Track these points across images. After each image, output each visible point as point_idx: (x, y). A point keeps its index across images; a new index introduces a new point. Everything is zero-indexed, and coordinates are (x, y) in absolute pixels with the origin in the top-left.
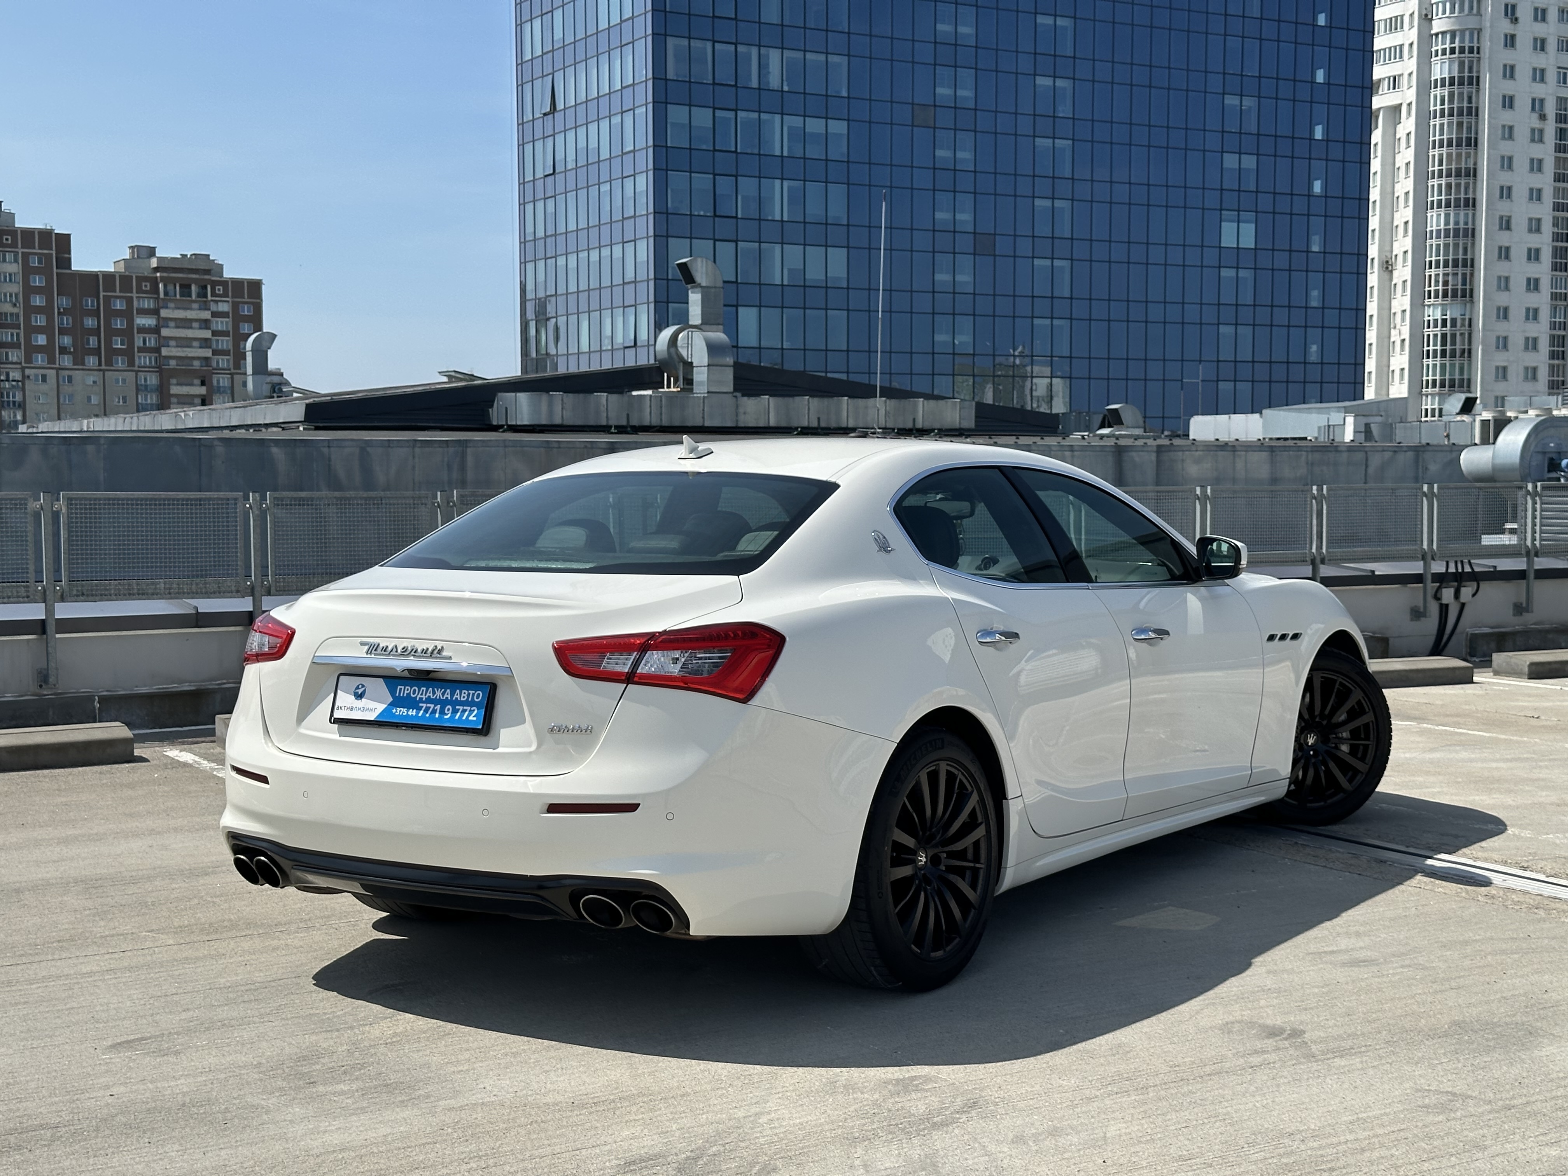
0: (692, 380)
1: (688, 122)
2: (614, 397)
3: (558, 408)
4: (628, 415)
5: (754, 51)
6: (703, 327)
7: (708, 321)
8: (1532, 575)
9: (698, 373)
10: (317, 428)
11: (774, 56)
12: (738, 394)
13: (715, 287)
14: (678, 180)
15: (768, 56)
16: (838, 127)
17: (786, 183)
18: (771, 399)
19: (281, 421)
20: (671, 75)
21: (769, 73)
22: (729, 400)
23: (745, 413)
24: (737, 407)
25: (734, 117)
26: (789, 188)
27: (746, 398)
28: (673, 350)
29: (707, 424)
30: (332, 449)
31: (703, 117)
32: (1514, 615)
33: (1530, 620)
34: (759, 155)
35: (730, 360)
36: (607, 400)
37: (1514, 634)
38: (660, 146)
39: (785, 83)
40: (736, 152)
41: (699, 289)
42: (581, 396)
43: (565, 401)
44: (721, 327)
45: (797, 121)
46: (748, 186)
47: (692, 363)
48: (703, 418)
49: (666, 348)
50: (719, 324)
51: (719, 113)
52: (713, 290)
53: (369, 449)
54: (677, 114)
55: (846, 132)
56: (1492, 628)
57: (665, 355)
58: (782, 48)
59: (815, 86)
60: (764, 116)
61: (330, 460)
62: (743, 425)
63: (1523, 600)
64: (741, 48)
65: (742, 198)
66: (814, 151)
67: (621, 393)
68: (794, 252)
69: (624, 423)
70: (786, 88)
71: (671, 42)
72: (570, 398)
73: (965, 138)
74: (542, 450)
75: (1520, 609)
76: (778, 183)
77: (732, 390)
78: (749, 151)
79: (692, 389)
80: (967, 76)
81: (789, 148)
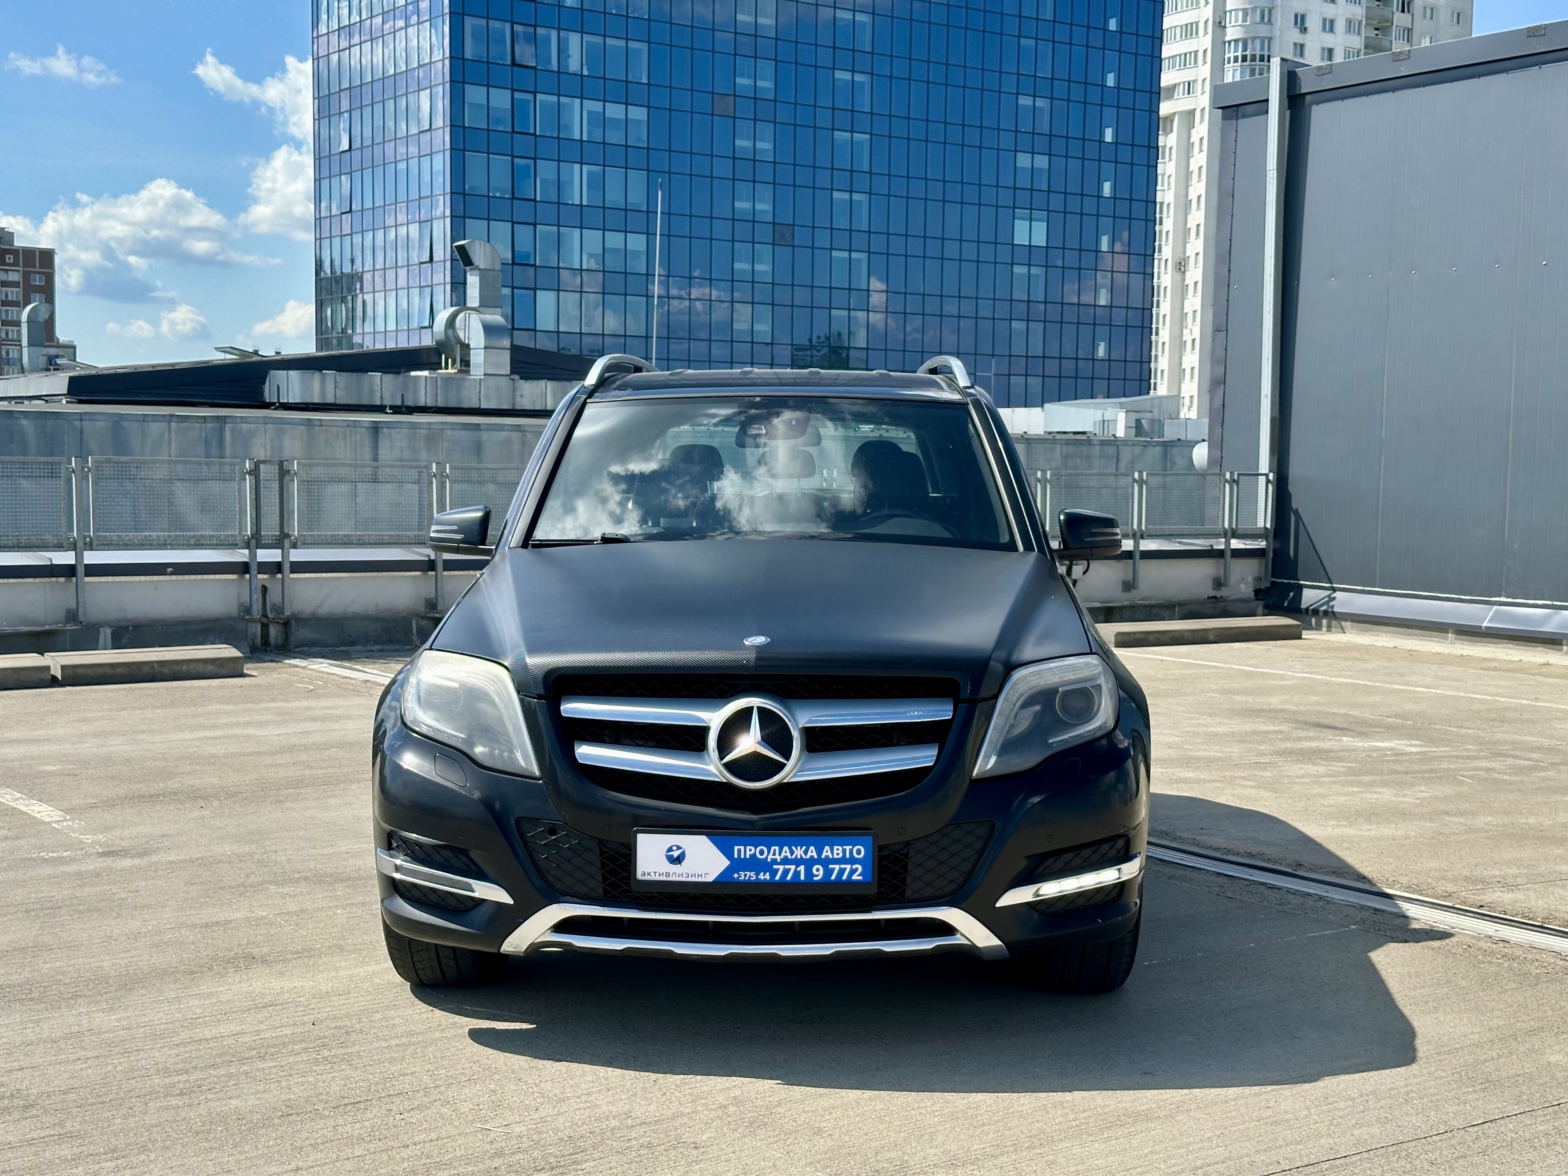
0: (469, 361)
1: (486, 103)
2: (388, 378)
3: (330, 386)
4: (403, 396)
5: (554, 34)
6: (481, 309)
7: (486, 302)
8: (1138, 556)
9: (475, 355)
10: (81, 402)
11: (574, 40)
12: (516, 377)
13: (493, 270)
14: (475, 161)
15: (567, 39)
16: (639, 114)
17: (585, 168)
18: (549, 383)
19: (44, 393)
20: (468, 55)
21: (569, 56)
22: (505, 382)
23: (522, 396)
24: (514, 389)
25: (532, 99)
26: (588, 172)
27: (523, 381)
28: (450, 332)
29: (484, 406)
30: (84, 423)
31: (501, 99)
32: (1123, 591)
33: (1137, 596)
34: (559, 138)
35: (507, 343)
36: (381, 380)
37: (1122, 608)
38: (457, 126)
39: (585, 67)
40: (534, 134)
41: (478, 272)
42: (354, 375)
43: (338, 379)
44: (499, 310)
45: (597, 106)
46: (547, 170)
47: (468, 345)
48: (480, 400)
49: (443, 329)
50: (496, 307)
51: (517, 95)
52: (491, 273)
53: (123, 423)
54: (475, 94)
55: (646, 119)
56: (1102, 603)
57: (442, 337)
58: (582, 32)
59: (615, 72)
60: (563, 100)
61: (82, 432)
62: (520, 408)
63: (1131, 578)
64: (540, 31)
65: (541, 180)
66: (614, 137)
67: (398, 373)
68: (593, 237)
69: (399, 403)
70: (585, 73)
71: (469, 22)
72: (343, 377)
73: (766, 129)
74: (304, 427)
75: (1128, 586)
76: (577, 167)
77: (509, 373)
78: (548, 134)
79: (468, 372)
80: (767, 68)
81: (589, 132)
